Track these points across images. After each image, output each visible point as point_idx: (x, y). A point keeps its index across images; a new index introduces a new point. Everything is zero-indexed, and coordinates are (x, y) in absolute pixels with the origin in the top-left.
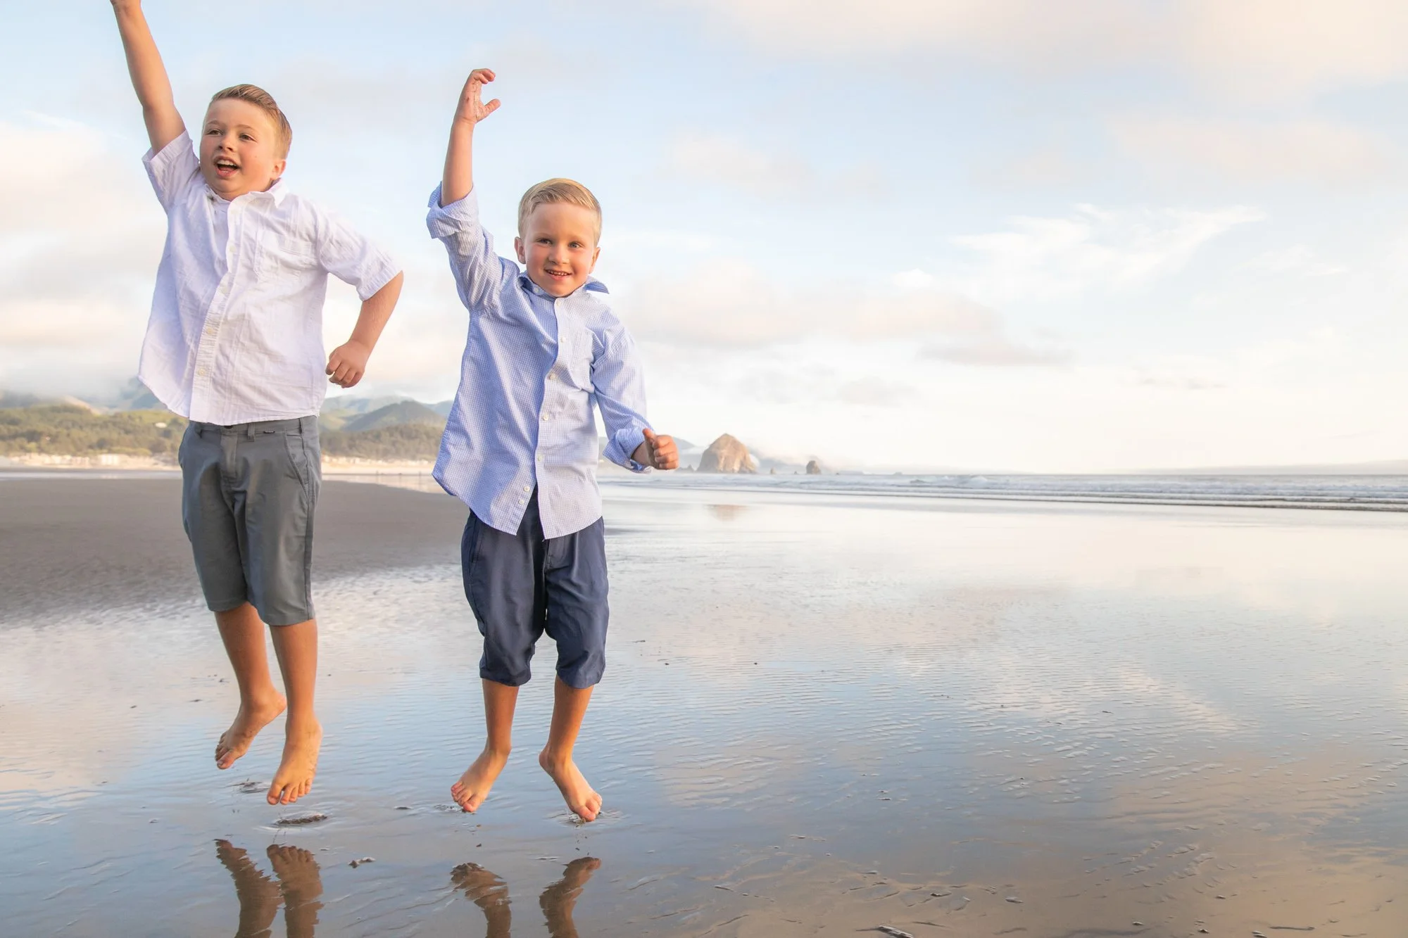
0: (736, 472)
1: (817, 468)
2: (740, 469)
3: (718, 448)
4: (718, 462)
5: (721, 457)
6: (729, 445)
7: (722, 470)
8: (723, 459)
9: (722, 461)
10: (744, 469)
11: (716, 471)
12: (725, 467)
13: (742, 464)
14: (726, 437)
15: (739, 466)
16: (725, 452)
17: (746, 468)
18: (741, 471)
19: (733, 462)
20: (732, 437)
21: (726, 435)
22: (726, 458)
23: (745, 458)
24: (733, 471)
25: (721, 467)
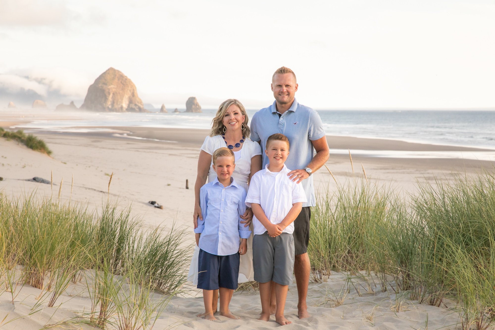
0: (124, 109)
1: (197, 105)
2: (129, 106)
3: (105, 84)
4: (106, 99)
5: (109, 94)
6: (116, 80)
7: (110, 107)
8: (111, 95)
9: (110, 98)
10: (133, 106)
11: (104, 109)
12: (113, 104)
13: (131, 102)
14: (111, 71)
15: (127, 103)
16: (112, 87)
17: (136, 105)
18: (130, 109)
19: (122, 99)
20: (119, 71)
21: (111, 69)
22: (113, 94)
23: (133, 94)
24: (122, 108)
25: (109, 103)
